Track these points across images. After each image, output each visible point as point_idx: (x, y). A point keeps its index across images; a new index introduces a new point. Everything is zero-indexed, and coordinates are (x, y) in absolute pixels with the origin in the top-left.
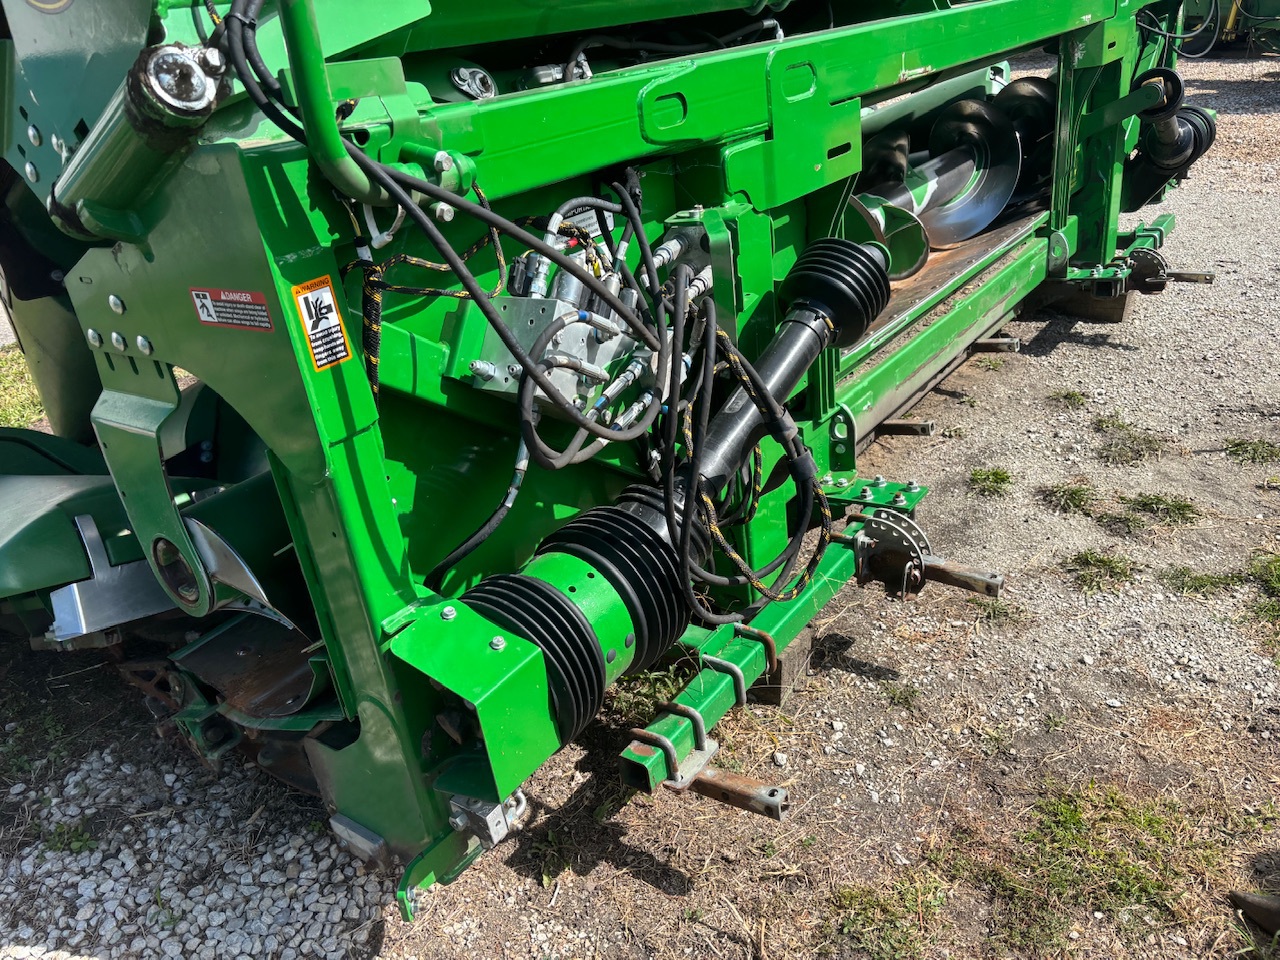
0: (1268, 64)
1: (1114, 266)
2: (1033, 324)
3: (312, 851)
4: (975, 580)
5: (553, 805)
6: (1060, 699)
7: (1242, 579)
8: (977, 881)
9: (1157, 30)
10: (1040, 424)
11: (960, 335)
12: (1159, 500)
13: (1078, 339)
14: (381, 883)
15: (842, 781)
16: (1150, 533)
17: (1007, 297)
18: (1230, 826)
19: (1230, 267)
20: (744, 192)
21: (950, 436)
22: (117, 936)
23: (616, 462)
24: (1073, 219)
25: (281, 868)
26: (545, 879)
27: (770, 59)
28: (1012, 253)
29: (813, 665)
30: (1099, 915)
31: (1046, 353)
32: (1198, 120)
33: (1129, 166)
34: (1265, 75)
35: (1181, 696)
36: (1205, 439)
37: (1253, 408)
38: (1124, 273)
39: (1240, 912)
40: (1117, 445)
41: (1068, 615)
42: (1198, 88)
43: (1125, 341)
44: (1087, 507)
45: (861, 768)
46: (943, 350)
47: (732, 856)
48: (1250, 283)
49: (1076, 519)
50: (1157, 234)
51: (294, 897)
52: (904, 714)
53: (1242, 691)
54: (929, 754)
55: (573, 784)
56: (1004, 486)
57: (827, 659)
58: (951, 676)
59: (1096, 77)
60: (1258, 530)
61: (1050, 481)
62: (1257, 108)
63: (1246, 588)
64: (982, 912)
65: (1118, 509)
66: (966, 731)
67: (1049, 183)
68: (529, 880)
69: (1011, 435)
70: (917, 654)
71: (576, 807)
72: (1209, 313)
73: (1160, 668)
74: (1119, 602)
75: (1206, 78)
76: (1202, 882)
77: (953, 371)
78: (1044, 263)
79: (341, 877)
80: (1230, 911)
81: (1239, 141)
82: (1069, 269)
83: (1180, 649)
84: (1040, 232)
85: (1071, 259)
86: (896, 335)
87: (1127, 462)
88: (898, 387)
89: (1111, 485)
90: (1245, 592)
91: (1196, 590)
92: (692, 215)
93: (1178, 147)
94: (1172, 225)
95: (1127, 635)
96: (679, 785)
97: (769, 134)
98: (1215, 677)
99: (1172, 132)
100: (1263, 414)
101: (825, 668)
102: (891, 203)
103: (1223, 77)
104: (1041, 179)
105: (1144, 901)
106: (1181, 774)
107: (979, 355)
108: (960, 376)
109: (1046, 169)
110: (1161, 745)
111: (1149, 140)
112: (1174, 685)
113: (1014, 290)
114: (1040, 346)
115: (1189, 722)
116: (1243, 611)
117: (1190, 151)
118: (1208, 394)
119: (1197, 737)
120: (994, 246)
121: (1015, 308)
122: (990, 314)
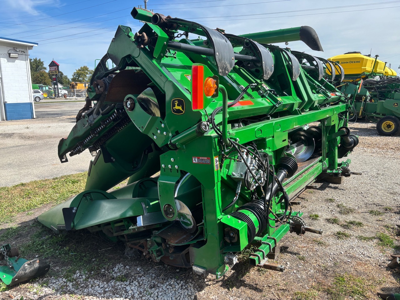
0: (372, 124)
1: (337, 170)
2: (319, 184)
3: (177, 282)
4: (316, 230)
5: (228, 276)
6: (337, 260)
7: (374, 238)
8: (324, 291)
9: (342, 117)
10: (324, 205)
11: (305, 183)
12: (354, 222)
13: (331, 187)
14: (194, 289)
15: (291, 274)
16: (353, 228)
17: (314, 175)
18: (376, 282)
19: (366, 173)
20: (269, 147)
21: (303, 207)
22: (138, 297)
23: (247, 196)
24: (327, 159)
25: (171, 285)
26: (230, 289)
27: (274, 124)
28: (314, 165)
29: (281, 252)
30: (350, 297)
31: (323, 190)
32: (354, 138)
33: (339, 148)
34: (371, 127)
35: (363, 260)
36: (363, 210)
37: (374, 204)
38: (340, 172)
39: (379, 296)
40: (343, 210)
41: (337, 244)
42: (354, 129)
43: (342, 188)
44: (338, 223)
45: (295, 271)
46: (301, 185)
47: (270, 286)
48: (371, 177)
49: (335, 225)
50: (347, 164)
51: (175, 291)
52: (302, 261)
53: (377, 259)
54: (310, 269)
55: (231, 272)
56: (318, 218)
57: (283, 251)
58: (312, 255)
59: (330, 128)
60: (378, 229)
61: (328, 217)
62: (369, 135)
63: (376, 240)
64: (326, 297)
65: (345, 224)
66: (317, 265)
67: (321, 150)
68: (226, 289)
69: (318, 207)
70: (303, 250)
71: (233, 277)
72: (362, 183)
73: (358, 255)
74: (348, 242)
75: (356, 127)
76: (371, 292)
77: (301, 193)
78: (322, 168)
79: (185, 287)
80: (377, 296)
81: (365, 143)
82: (327, 170)
83: (363, 251)
84: (320, 161)
85: (328, 168)
86: (291, 181)
87: (346, 214)
88: (293, 193)
89: (342, 218)
90: (375, 241)
91: (365, 240)
92: (262, 151)
93: (350, 144)
94: (350, 162)
95: (351, 248)
96: (261, 265)
97: (273, 137)
98: (371, 256)
99: (348, 140)
100: (377, 205)
101: (283, 253)
102: (287, 152)
103: (360, 127)
104: (319, 149)
105: (360, 295)
106: (365, 274)
107: (307, 190)
108: (303, 194)
109: (320, 147)
110: (360, 268)
111: (343, 142)
112: (362, 257)
113: (315, 174)
114: (322, 188)
115: (366, 264)
116: (375, 244)
117: (353, 145)
118: (363, 201)
119: (368, 267)
120: (311, 163)
121: (315, 179)
122: (311, 179)
